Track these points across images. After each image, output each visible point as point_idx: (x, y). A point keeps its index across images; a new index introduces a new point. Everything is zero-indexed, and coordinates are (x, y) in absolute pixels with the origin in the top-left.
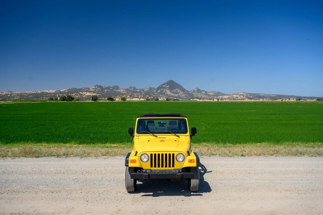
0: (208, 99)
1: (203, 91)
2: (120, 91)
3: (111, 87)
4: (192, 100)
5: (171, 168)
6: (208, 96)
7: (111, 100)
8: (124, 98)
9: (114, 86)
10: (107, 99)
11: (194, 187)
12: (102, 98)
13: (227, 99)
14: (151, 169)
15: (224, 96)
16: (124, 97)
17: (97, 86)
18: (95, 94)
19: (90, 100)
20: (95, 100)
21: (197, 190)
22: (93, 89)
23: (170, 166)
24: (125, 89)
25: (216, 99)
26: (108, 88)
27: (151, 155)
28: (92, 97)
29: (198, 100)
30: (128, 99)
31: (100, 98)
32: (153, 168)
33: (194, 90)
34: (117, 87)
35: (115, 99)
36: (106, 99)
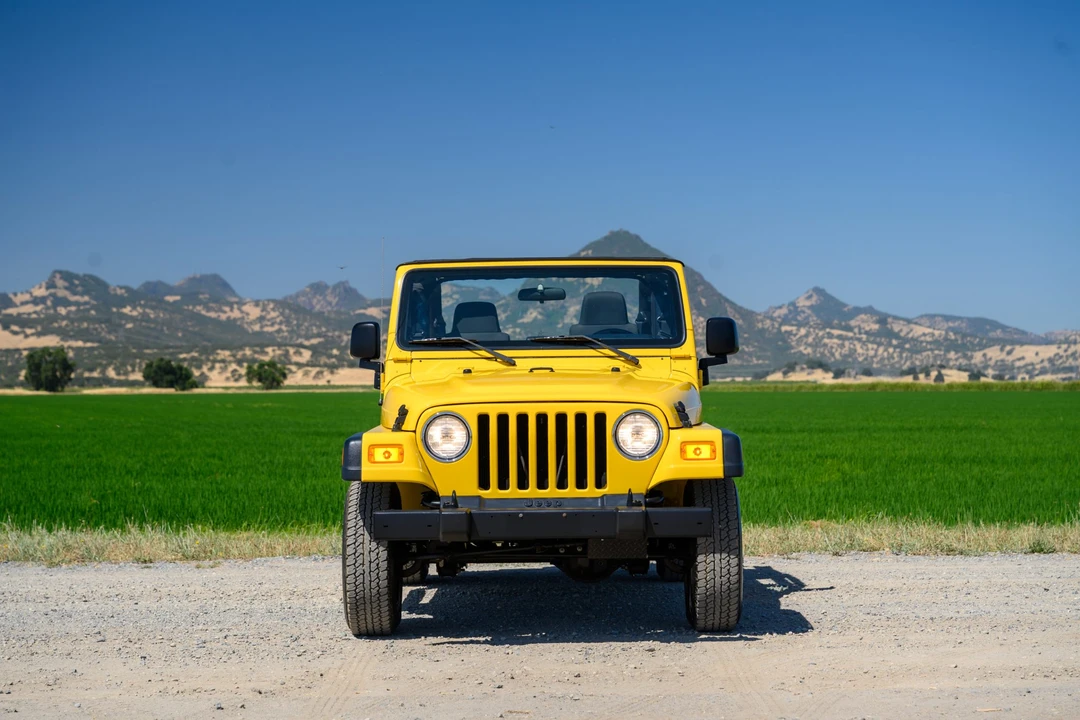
0: (904, 373)
1: (858, 311)
2: (236, 314)
3: (171, 291)
4: (777, 377)
5: (591, 491)
6: (903, 350)
7: (171, 385)
8: (272, 364)
9: (193, 280)
10: (138, 376)
11: (712, 597)
12: (104, 369)
13: (1043, 372)
14: (479, 497)
15: (1019, 351)
16: (266, 359)
17: (68, 276)
18: (51, 341)
19: (10, 386)
20: (53, 384)
21: (733, 620)
22: (36, 301)
23: (581, 483)
24: (281, 304)
25: (960, 369)
26: (152, 293)
27: (483, 420)
28: (30, 357)
29: (825, 378)
30: (296, 379)
31: (91, 370)
32: (493, 492)
33: (793, 304)
34: (217, 289)
35: (204, 378)
36: (132, 377)
